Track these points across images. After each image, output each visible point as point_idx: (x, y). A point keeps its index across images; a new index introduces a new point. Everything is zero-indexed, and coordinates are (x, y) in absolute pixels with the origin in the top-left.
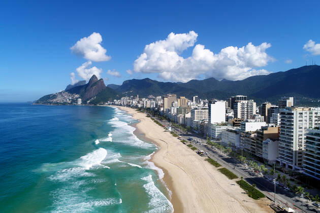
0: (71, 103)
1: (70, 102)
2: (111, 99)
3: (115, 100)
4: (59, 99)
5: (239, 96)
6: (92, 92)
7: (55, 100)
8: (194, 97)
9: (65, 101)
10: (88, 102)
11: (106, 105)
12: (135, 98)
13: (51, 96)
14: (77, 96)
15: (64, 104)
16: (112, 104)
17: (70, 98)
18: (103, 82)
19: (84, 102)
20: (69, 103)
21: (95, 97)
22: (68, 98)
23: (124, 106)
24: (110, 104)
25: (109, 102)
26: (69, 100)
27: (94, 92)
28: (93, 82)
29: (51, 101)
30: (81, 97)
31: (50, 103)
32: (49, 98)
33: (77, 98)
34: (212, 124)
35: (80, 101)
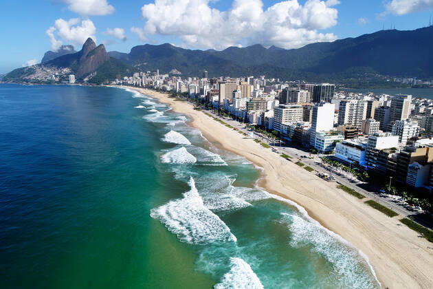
0: (60, 81)
1: (57, 80)
2: (120, 75)
3: (126, 78)
4: (39, 75)
5: (325, 85)
6: (90, 64)
7: (33, 77)
8: (249, 79)
9: (49, 78)
10: (86, 79)
11: (113, 85)
12: (154, 75)
13: (25, 70)
14: (66, 70)
15: (50, 82)
16: (123, 84)
17: (57, 74)
18: (104, 49)
19: (79, 80)
20: (56, 82)
21: (96, 73)
22: (53, 74)
23: (143, 87)
24: (119, 84)
25: (118, 81)
26: (56, 76)
27: (92, 64)
28: (89, 50)
29: (27, 78)
30: (74, 72)
31: (27, 81)
32: (23, 73)
33: (68, 75)
34: (319, 134)
35: (72, 78)
